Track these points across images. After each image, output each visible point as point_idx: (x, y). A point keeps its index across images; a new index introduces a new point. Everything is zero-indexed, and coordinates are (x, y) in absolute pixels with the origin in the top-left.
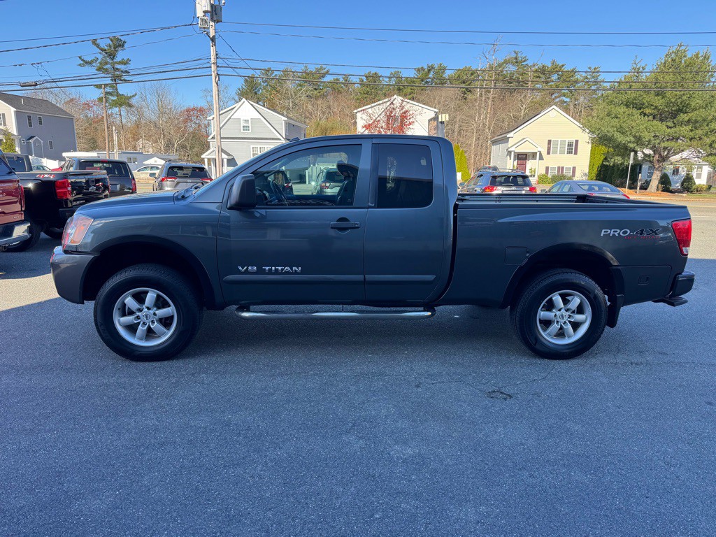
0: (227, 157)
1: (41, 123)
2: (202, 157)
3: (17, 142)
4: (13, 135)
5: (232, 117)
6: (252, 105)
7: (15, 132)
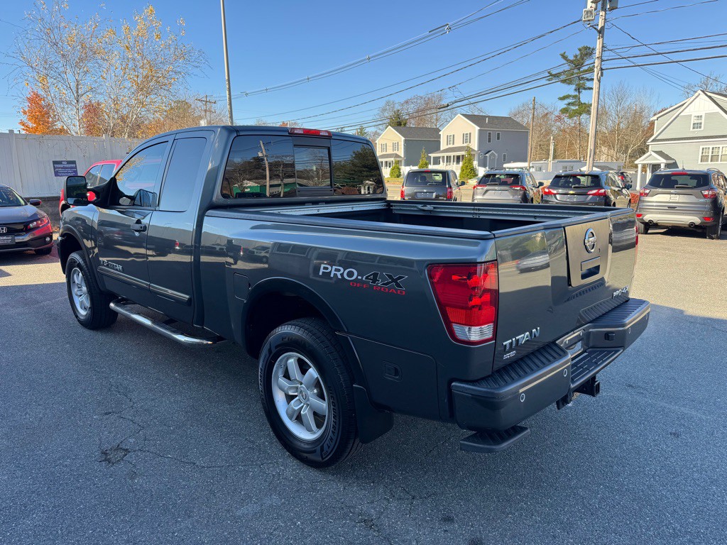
0: (664, 161)
1: (498, 139)
2: (636, 162)
3: (476, 157)
4: (473, 150)
5: (681, 114)
6: (710, 97)
7: (476, 149)
